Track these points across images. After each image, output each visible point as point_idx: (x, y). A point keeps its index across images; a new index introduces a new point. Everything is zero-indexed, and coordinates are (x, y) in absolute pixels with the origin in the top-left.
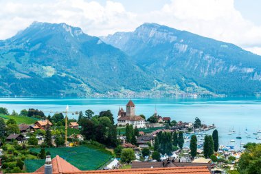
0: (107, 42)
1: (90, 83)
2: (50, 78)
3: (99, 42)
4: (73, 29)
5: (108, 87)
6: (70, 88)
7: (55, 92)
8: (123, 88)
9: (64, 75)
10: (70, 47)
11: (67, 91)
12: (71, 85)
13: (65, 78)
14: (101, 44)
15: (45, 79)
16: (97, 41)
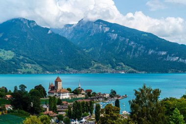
0: (56, 32)
2: (10, 60)
3: (50, 32)
4: (29, 22)
5: (56, 67)
6: (26, 67)
7: (14, 71)
8: (68, 67)
9: (21, 57)
10: (27, 36)
11: (24, 70)
12: (27, 65)
13: (22, 60)
14: (51, 34)
15: (6, 61)
16: (48, 31)
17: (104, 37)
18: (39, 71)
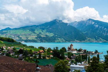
0: (71, 25)
1: (65, 38)
2: (52, 37)
3: (68, 25)
4: (60, 21)
5: (71, 39)
6: (58, 40)
7: (54, 41)
8: (76, 40)
9: (56, 36)
10: (59, 27)
11: (57, 41)
12: (59, 39)
13: (57, 37)
14: (68, 26)
15: (50, 37)
16: (67, 25)
17: (92, 26)
18: (63, 41)
